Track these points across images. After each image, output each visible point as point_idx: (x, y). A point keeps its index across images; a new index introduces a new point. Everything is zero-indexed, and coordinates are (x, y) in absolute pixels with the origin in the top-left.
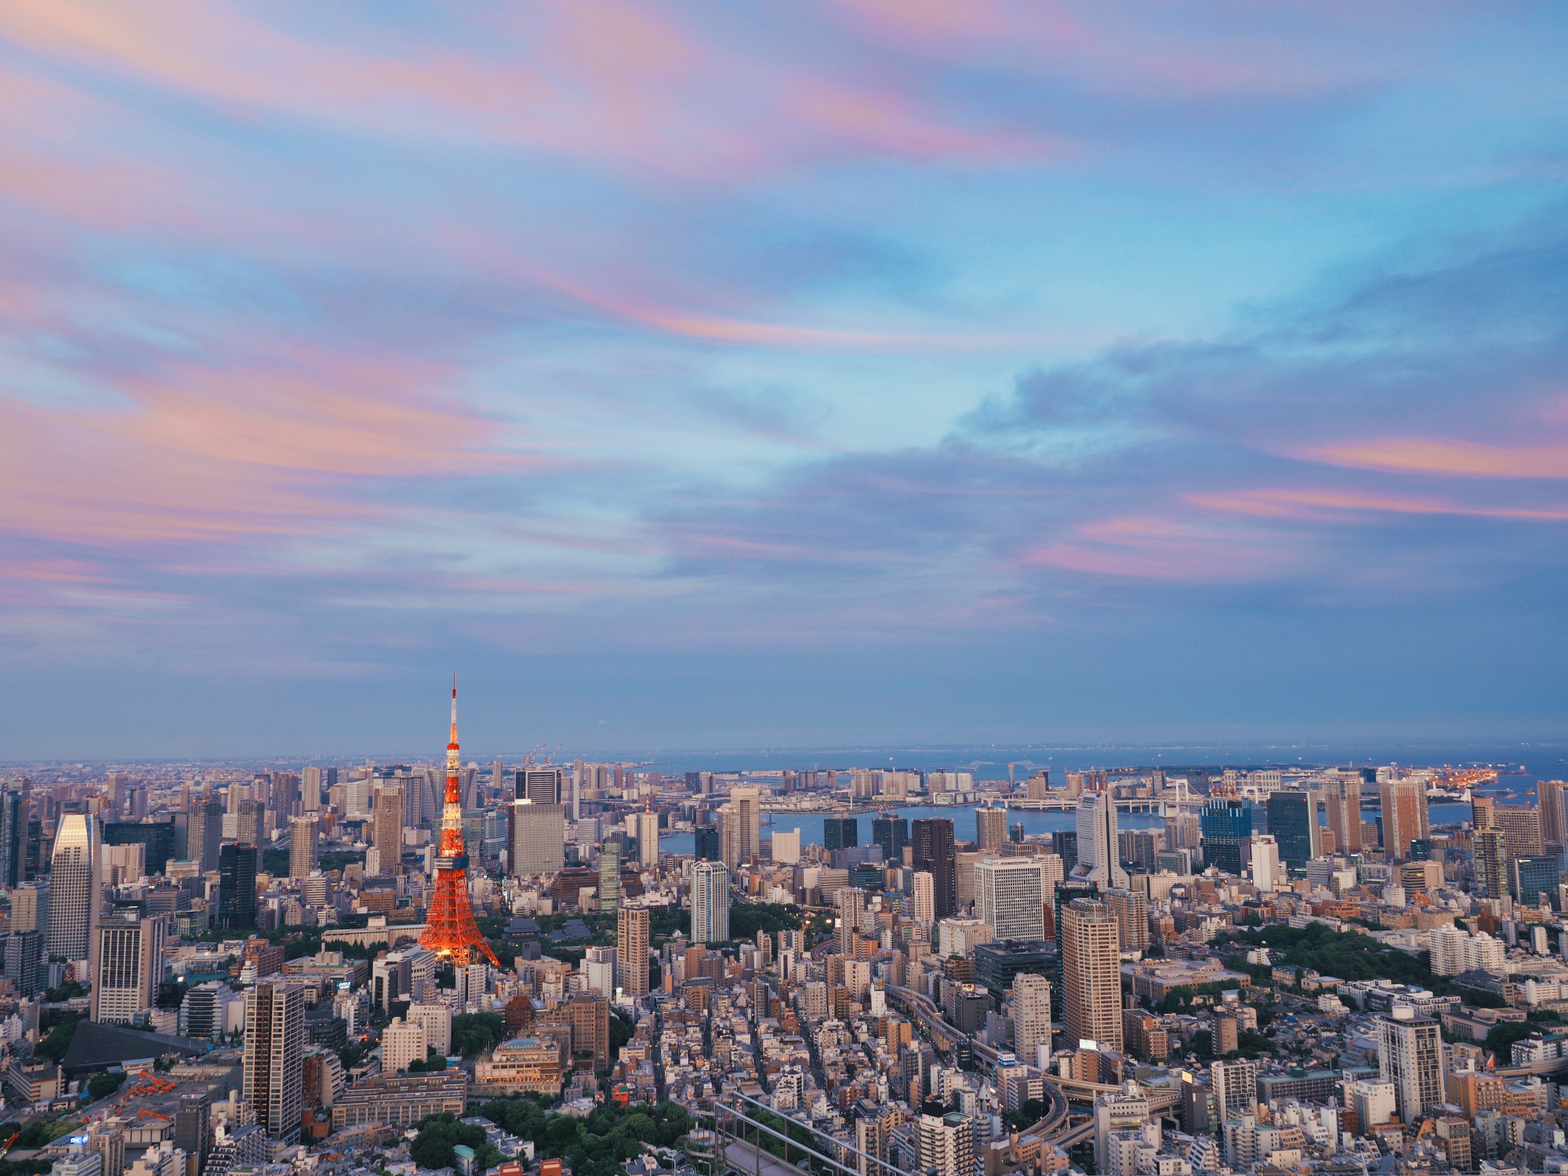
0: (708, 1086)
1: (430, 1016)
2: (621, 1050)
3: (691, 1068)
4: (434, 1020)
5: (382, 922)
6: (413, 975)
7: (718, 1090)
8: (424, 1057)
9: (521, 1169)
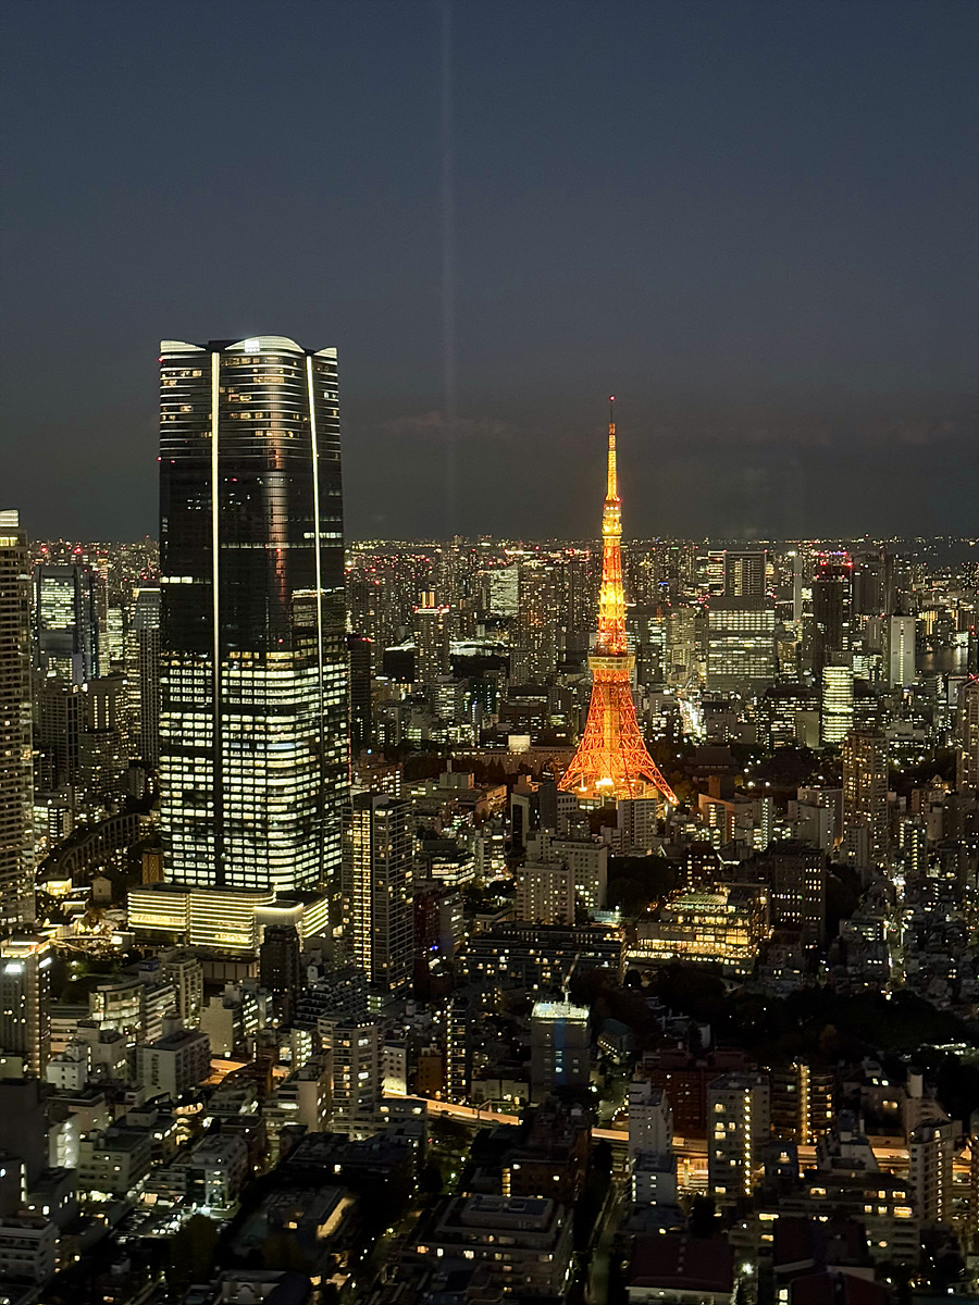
1: (579, 857)
2: (843, 924)
4: (584, 862)
5: (526, 740)
6: (559, 806)
8: (571, 914)
9: (689, 1055)
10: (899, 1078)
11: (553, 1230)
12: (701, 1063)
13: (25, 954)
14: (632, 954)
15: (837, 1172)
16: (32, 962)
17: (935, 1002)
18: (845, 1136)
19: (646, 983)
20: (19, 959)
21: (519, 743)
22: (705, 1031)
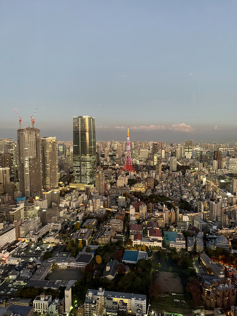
0: (171, 194)
1: (124, 179)
2: (156, 187)
3: (168, 191)
5: (118, 165)
6: (122, 173)
7: (173, 194)
8: (123, 186)
9: (137, 203)
10: (162, 205)
11: (121, 224)
12: (139, 203)
13: (57, 191)
14: (131, 190)
15: (155, 216)
16: (58, 192)
17: (167, 196)
18: (156, 212)
19: (132, 194)
20: (56, 192)
21: (117, 165)
22: (139, 200)
